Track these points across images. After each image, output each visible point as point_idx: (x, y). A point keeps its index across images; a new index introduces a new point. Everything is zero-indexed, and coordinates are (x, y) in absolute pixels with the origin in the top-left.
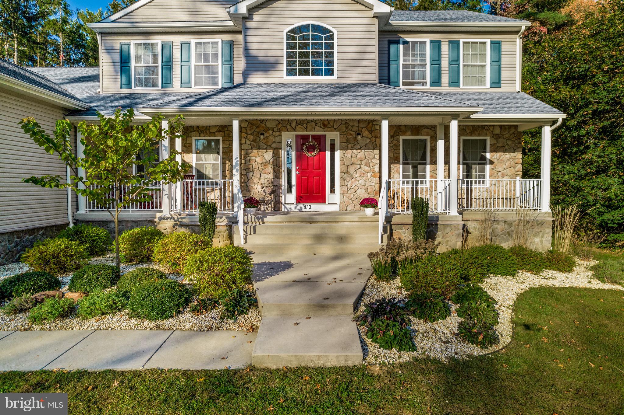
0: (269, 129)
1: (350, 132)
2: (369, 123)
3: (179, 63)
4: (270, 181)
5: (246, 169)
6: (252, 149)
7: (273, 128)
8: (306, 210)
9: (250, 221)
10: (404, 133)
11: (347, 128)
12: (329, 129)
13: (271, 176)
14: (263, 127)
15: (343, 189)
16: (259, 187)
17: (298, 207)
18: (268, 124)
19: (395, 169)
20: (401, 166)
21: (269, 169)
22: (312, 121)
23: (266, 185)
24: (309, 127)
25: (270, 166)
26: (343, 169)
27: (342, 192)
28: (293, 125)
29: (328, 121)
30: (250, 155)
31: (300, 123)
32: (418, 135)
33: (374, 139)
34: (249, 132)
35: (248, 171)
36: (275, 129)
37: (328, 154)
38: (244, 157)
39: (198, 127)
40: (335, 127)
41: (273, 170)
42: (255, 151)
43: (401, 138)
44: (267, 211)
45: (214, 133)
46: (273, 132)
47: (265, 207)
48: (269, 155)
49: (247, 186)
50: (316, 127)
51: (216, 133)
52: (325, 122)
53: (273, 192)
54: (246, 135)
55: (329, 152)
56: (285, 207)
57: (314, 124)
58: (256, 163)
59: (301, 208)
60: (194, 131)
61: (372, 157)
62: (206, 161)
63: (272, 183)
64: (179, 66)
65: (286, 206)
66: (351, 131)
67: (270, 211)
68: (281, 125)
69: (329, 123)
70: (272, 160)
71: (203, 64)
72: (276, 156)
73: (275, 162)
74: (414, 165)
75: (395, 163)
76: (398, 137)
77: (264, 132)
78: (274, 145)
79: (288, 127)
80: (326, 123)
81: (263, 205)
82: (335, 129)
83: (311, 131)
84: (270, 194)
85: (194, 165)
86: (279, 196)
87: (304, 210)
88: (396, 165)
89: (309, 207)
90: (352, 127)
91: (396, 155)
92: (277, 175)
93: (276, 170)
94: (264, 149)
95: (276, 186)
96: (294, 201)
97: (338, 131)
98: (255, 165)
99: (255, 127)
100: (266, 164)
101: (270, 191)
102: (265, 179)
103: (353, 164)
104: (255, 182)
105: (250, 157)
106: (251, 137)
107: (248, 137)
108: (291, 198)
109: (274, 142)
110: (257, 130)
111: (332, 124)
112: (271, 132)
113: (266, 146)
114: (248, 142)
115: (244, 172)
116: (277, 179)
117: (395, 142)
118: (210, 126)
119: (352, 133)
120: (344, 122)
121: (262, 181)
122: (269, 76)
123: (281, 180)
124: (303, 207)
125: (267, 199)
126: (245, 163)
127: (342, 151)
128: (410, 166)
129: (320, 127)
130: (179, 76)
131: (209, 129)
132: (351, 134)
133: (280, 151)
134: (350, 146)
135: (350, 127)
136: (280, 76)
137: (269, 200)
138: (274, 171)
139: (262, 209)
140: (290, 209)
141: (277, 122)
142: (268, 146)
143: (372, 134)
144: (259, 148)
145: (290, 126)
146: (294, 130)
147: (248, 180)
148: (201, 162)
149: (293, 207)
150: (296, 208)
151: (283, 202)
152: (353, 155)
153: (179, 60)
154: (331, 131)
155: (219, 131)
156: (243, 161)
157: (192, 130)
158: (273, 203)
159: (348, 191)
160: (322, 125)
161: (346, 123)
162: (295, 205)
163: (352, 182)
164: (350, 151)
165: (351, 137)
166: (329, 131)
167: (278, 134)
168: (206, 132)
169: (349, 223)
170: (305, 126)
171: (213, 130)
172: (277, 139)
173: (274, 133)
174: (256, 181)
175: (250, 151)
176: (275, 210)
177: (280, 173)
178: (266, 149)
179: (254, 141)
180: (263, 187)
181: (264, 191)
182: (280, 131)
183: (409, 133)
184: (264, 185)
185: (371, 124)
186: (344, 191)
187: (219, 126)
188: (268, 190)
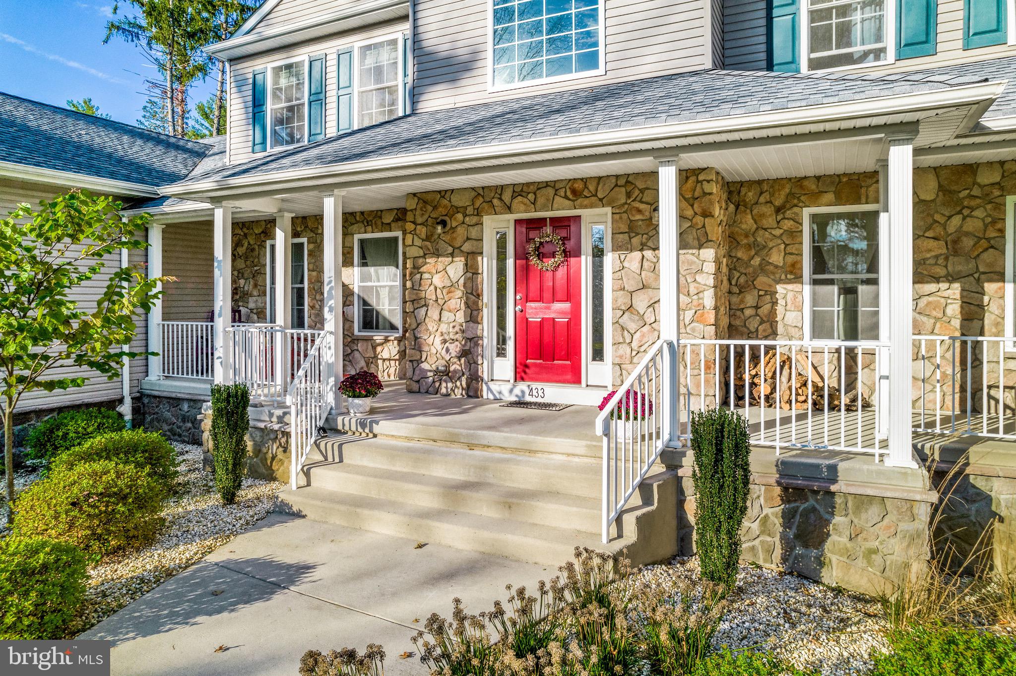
0: (457, 209)
1: (637, 204)
2: (687, 178)
3: (334, 93)
4: (457, 329)
5: (413, 301)
6: (424, 256)
7: (466, 208)
8: (533, 400)
9: (347, 428)
10: (815, 198)
11: (628, 195)
12: (586, 202)
13: (460, 317)
14: (445, 207)
15: (621, 352)
16: (438, 340)
17: (517, 391)
18: (457, 201)
19: (790, 296)
20: (807, 289)
21: (456, 301)
22: (547, 184)
23: (452, 336)
24: (541, 201)
25: (459, 294)
26: (620, 301)
27: (617, 361)
28: (507, 197)
29: (585, 181)
30: (421, 270)
31: (521, 190)
32: (858, 201)
33: (699, 220)
34: (420, 220)
35: (416, 306)
36: (470, 210)
37: (586, 262)
38: (411, 274)
39: (362, 213)
40: (600, 195)
41: (466, 303)
42: (431, 261)
43: (807, 213)
44: (453, 396)
45: (389, 224)
46: (465, 216)
47: (450, 385)
48: (456, 268)
49: (416, 338)
50: (557, 198)
51: (393, 225)
52: (576, 185)
53: (465, 353)
54: (412, 226)
55: (590, 259)
56: (489, 389)
57: (551, 191)
58: (432, 288)
59: (523, 392)
60: (357, 222)
61: (694, 268)
62: (379, 281)
63: (463, 332)
64: (335, 99)
65: (492, 385)
66: (641, 202)
67: (459, 396)
68: (481, 199)
69: (586, 187)
70: (462, 281)
71: (373, 87)
72: (471, 270)
73: (469, 285)
74: (849, 285)
75: (790, 282)
76: (796, 209)
77: (447, 218)
78: (467, 247)
79: (496, 202)
80: (579, 186)
81: (446, 382)
82: (601, 200)
83: (544, 208)
84: (459, 358)
85: (356, 290)
86: (476, 363)
87: (528, 399)
88: (790, 287)
89: (540, 392)
90: (642, 191)
91: (790, 259)
92: (473, 315)
93: (470, 303)
94: (447, 256)
95: (471, 339)
96: (510, 374)
97: (608, 204)
98: (430, 294)
99: (430, 208)
100: (451, 288)
101: (458, 349)
102: (449, 323)
103: (644, 287)
104: (431, 328)
105: (422, 274)
106: (423, 231)
107: (418, 232)
108: (505, 367)
109: (468, 239)
110: (434, 215)
111: (592, 188)
112: (460, 216)
113: (450, 250)
114: (418, 242)
115: (409, 307)
116: (471, 324)
117: (787, 224)
118: (381, 211)
119: (642, 206)
120: (622, 182)
121: (443, 327)
122: (459, 91)
123: (480, 327)
124: (527, 391)
125: (452, 369)
126: (413, 288)
127: (616, 254)
128: (836, 289)
129: (566, 197)
130: (335, 117)
131: (381, 217)
132: (639, 211)
133: (480, 258)
134: (636, 241)
135: (637, 192)
136: (480, 87)
137: (455, 371)
138: (467, 305)
139: (444, 391)
140: (500, 393)
141: (473, 194)
142: (454, 248)
143: (696, 206)
144: (437, 254)
145: (500, 199)
146: (509, 209)
147: (418, 325)
148: (369, 284)
149: (505, 388)
150: (511, 391)
151: (485, 377)
152: (646, 264)
153: (335, 86)
154: (592, 206)
155: (397, 220)
156: (409, 284)
157: (353, 221)
158: (464, 379)
159: (632, 358)
160: (569, 193)
161: (627, 182)
162: (509, 386)
163: (643, 336)
164: (637, 255)
165: (638, 217)
166: (586, 207)
167: (475, 219)
168: (376, 224)
169: (564, 458)
170: (531, 197)
171: (387, 219)
172: (474, 233)
173: (467, 219)
174: (431, 326)
175: (421, 260)
176: (469, 396)
177: (479, 310)
178: (452, 255)
179: (428, 238)
180: (445, 341)
181: (447, 350)
182: (478, 213)
183: (830, 197)
184: (447, 338)
185: (692, 179)
186: (621, 357)
187: (398, 209)
188: (455, 349)
